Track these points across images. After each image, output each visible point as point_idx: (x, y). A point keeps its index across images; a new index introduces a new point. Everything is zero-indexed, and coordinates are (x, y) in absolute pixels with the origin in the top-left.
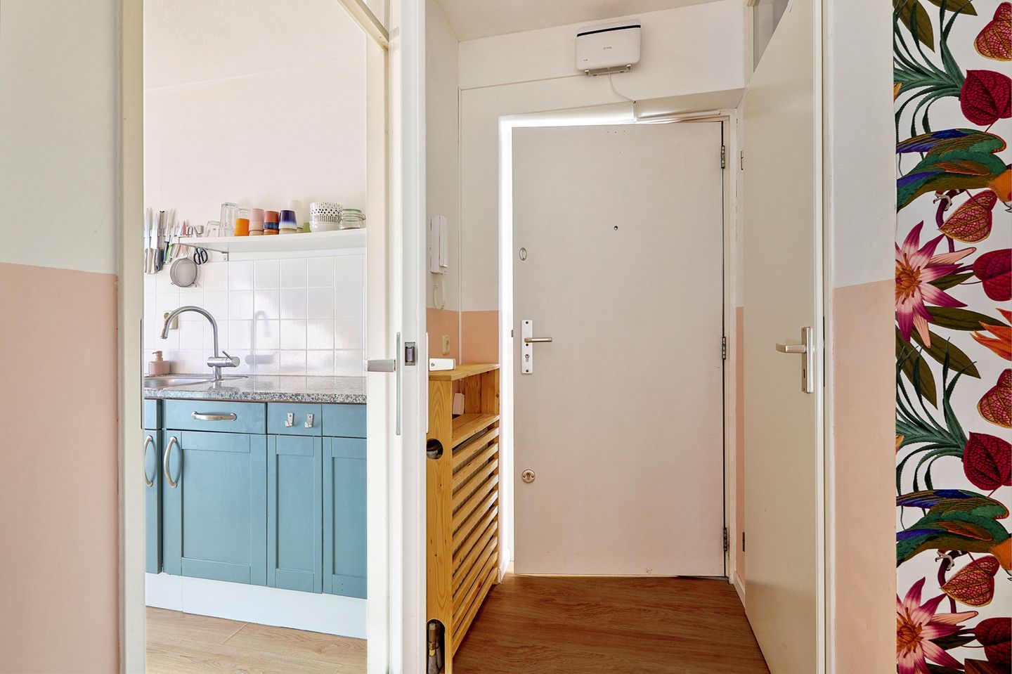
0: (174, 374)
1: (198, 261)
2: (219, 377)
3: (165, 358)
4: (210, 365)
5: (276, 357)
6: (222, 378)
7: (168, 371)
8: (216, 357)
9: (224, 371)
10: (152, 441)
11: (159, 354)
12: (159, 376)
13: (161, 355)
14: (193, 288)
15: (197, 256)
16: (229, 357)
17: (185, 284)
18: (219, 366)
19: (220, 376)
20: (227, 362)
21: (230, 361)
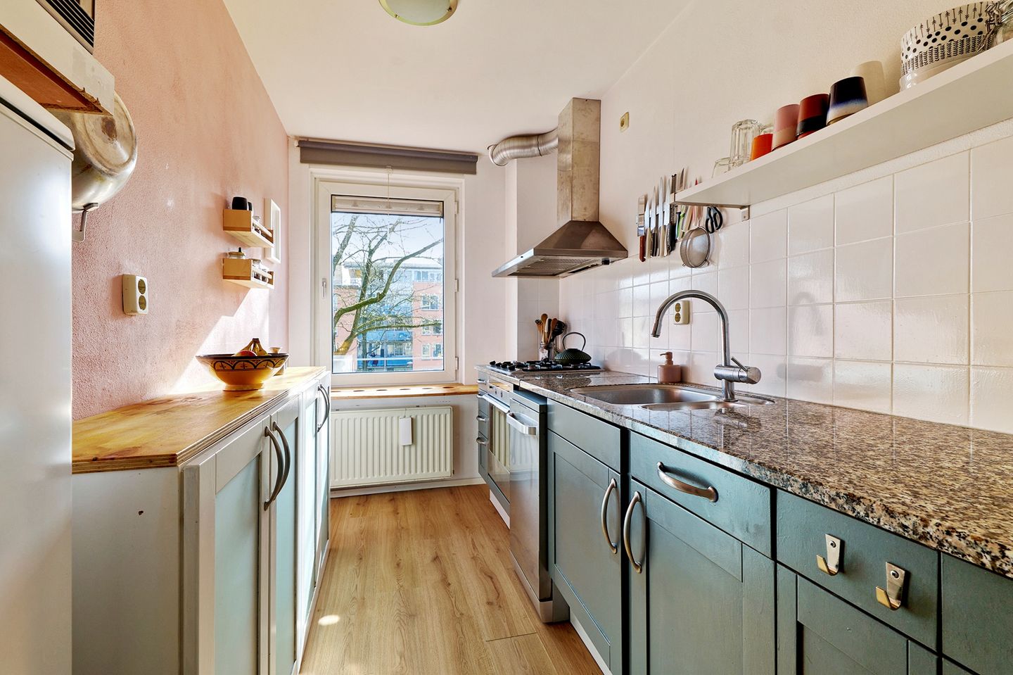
0: (686, 383)
1: (710, 230)
2: (730, 396)
3: (676, 361)
4: (718, 377)
5: (828, 372)
6: (736, 397)
7: (679, 380)
8: (727, 365)
9: (738, 387)
10: (616, 487)
11: (669, 355)
12: (667, 384)
13: (671, 358)
14: (704, 269)
15: (709, 221)
16: (741, 367)
17: (696, 264)
18: (730, 381)
19: (732, 394)
20: (740, 374)
21: (745, 374)
